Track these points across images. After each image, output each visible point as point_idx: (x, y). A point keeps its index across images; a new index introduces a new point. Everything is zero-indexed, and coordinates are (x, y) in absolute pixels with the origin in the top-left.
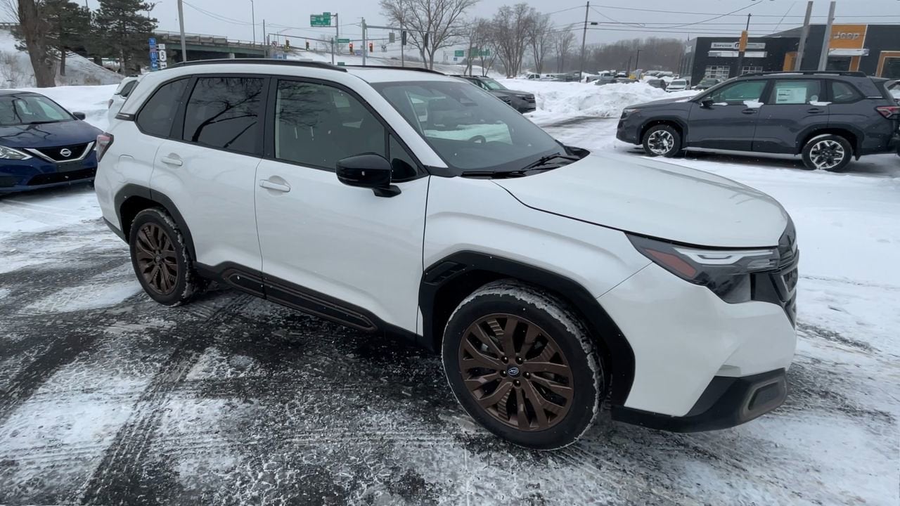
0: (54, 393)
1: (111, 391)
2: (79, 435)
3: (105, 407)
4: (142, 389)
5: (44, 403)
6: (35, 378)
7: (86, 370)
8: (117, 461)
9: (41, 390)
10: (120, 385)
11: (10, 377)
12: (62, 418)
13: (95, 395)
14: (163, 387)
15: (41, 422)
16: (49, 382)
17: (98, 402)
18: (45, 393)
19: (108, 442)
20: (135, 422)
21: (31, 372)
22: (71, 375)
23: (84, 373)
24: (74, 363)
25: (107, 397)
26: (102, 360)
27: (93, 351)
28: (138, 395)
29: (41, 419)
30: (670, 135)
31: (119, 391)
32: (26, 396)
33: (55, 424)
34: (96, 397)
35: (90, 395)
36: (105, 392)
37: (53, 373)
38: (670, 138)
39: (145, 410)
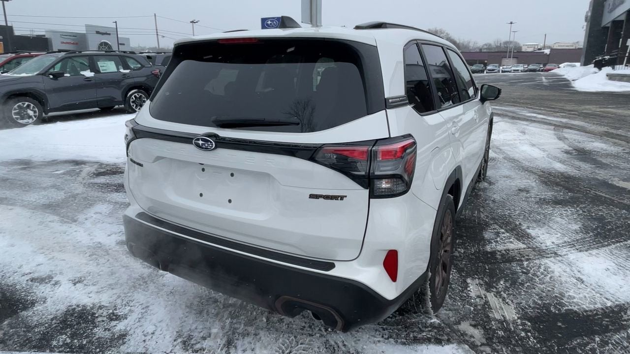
0: (601, 294)
1: (568, 270)
2: (605, 262)
3: (581, 265)
4: (552, 259)
5: (612, 292)
6: (607, 318)
7: (567, 295)
8: (597, 244)
9: (609, 304)
10: (559, 270)
11: (625, 335)
12: (608, 276)
13: (578, 275)
14: (542, 253)
15: (621, 282)
16: (599, 306)
17: (581, 270)
18: (607, 299)
19: (594, 252)
20: (574, 250)
21: (607, 326)
22: (581, 299)
23: (571, 293)
24: (570, 307)
25: (574, 269)
26: (549, 294)
27: (546, 306)
28: (558, 258)
29: (620, 284)
30: (32, 105)
31: (564, 267)
32: (621, 306)
33: (614, 276)
34: (579, 273)
35: (582, 277)
36: (572, 272)
37: (591, 311)
38: (33, 107)
39: (563, 251)
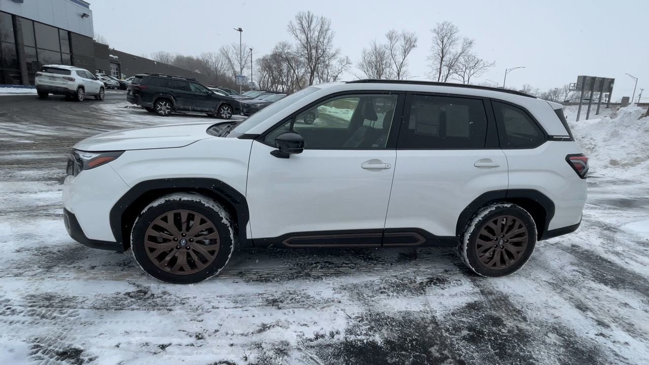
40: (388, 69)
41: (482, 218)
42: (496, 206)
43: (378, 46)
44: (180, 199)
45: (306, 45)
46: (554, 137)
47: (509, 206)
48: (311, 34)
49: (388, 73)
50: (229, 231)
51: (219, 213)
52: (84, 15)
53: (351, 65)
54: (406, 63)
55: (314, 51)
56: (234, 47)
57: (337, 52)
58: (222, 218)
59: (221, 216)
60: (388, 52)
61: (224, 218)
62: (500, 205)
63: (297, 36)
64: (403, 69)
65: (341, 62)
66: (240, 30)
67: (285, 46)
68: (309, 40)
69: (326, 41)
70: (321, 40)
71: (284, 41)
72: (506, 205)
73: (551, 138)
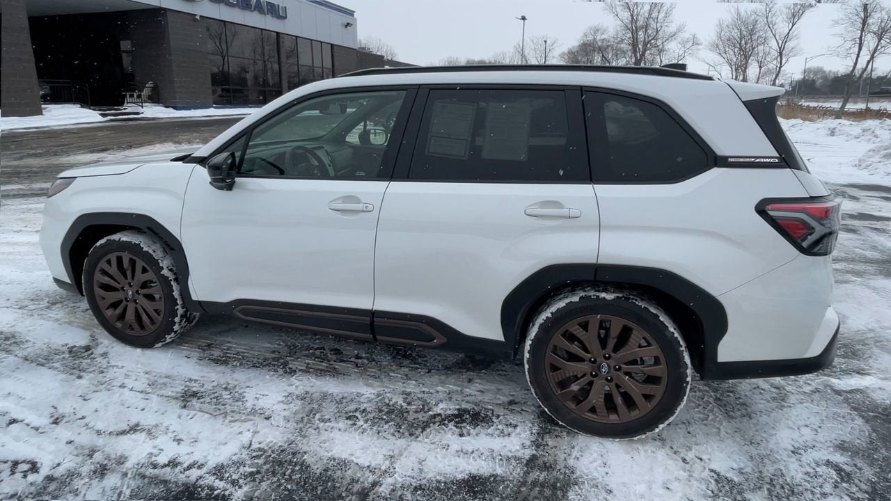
40: (761, 48)
41: (552, 313)
42: (583, 294)
43: (743, 14)
44: (120, 239)
45: (629, 26)
46: (730, 160)
47: (609, 297)
48: (639, 9)
49: (761, 54)
50: (172, 286)
51: (159, 261)
52: (348, 25)
53: (699, 47)
54: (794, 34)
55: (641, 34)
56: (533, 42)
57: (680, 30)
58: (162, 268)
59: (161, 265)
60: (762, 21)
61: (165, 267)
62: (592, 293)
63: (617, 15)
64: (790, 45)
65: (683, 43)
66: (524, 18)
67: (598, 30)
68: (635, 18)
69: (662, 15)
70: (654, 15)
71: (596, 24)
72: (603, 295)
73: (722, 162)
